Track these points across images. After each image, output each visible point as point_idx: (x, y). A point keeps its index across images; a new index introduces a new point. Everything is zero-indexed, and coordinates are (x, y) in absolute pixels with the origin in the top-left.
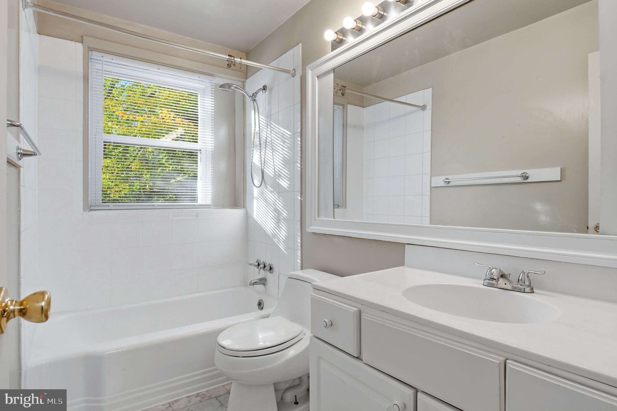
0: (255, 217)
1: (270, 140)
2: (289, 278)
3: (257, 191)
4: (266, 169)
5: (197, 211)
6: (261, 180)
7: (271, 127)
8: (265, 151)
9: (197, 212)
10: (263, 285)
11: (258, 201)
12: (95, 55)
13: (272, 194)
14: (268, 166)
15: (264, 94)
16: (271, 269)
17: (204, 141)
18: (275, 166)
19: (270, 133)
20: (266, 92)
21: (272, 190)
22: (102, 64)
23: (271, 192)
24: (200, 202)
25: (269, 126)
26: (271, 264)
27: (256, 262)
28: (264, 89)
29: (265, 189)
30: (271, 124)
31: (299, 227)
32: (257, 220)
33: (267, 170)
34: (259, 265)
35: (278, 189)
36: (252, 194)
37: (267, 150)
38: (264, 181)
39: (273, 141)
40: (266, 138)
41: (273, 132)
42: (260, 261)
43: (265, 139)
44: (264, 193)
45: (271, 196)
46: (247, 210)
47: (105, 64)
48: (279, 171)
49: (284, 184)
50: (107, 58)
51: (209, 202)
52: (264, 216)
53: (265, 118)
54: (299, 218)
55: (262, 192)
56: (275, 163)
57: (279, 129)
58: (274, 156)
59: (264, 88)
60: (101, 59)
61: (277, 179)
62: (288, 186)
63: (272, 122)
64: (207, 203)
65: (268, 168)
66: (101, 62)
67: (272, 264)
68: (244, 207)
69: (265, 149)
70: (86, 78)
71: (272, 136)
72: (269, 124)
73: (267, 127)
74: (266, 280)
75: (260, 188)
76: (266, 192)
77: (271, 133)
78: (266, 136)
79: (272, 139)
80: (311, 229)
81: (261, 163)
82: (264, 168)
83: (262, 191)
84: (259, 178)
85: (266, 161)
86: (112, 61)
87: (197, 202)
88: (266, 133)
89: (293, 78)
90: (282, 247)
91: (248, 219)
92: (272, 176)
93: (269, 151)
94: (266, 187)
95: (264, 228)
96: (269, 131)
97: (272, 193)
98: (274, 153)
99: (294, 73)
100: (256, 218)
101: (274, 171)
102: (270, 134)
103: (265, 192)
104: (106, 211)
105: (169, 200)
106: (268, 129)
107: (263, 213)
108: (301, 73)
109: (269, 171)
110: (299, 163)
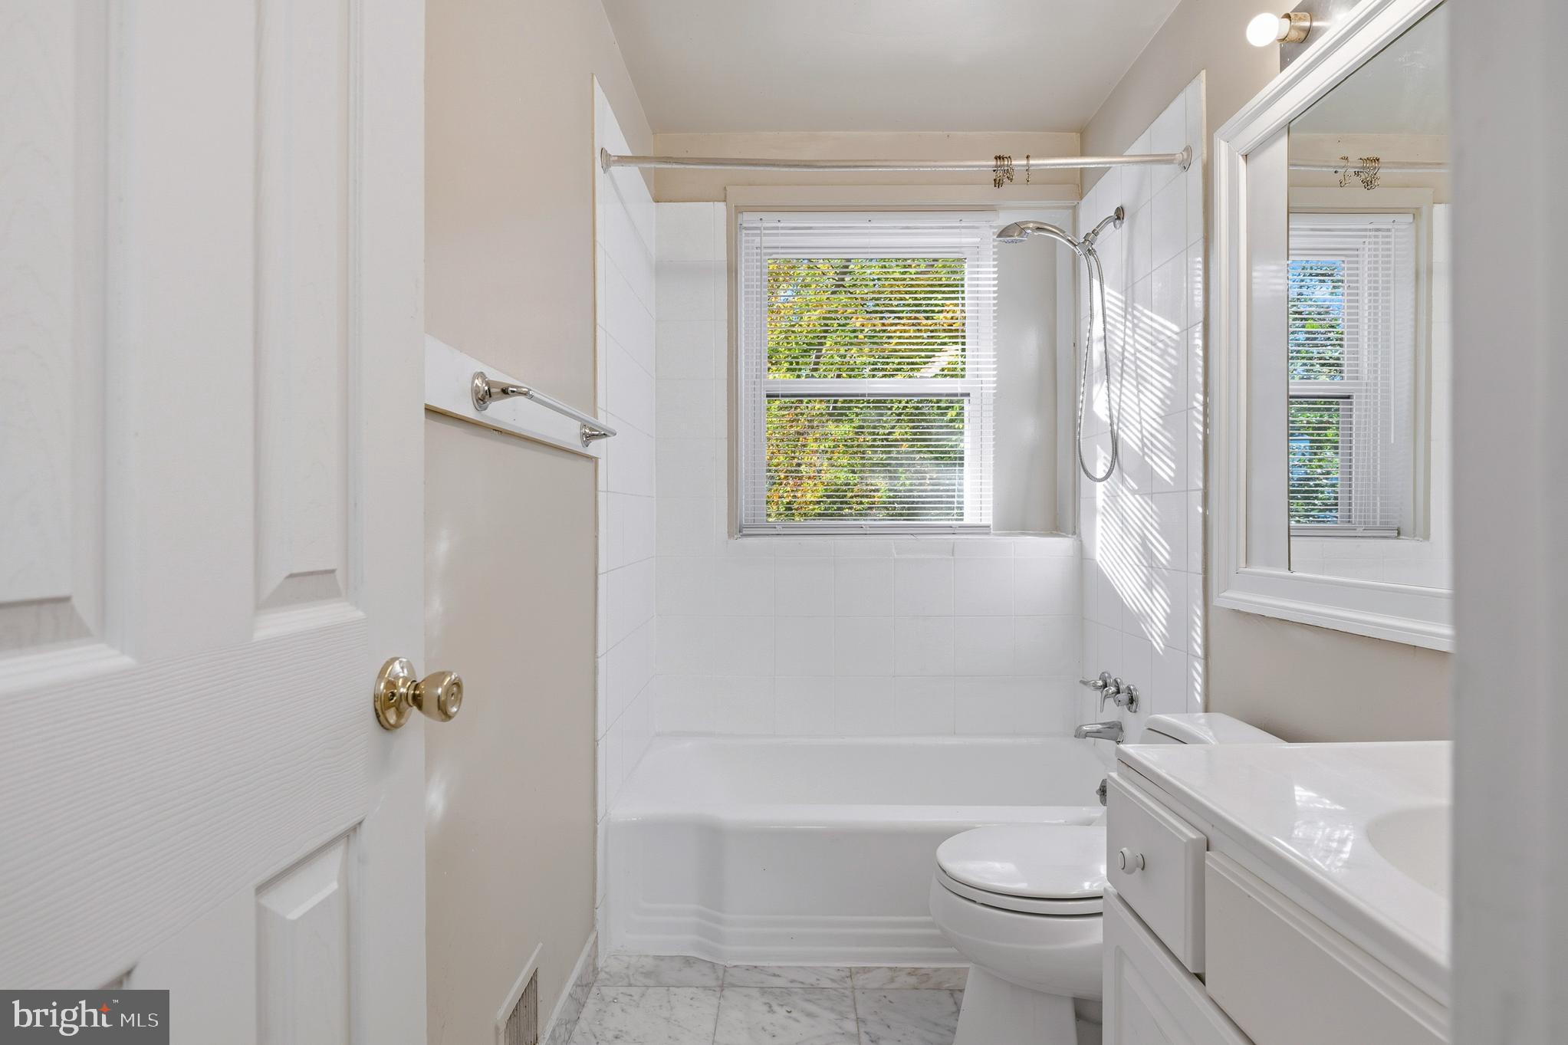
0: (1098, 558)
1: (1132, 351)
2: (1149, 729)
3: (1104, 489)
4: (1123, 431)
5: (952, 541)
6: (1110, 459)
7: (1134, 316)
8: (1121, 383)
9: (954, 543)
10: (1114, 742)
11: (1106, 517)
12: (748, 219)
13: (1135, 498)
14: (1128, 424)
15: (1118, 231)
16: (1132, 701)
17: (977, 373)
18: (1142, 421)
19: (1131, 334)
20: (1123, 225)
21: (1137, 488)
22: (760, 235)
23: (1133, 492)
24: (968, 520)
25: (1130, 315)
26: (1132, 687)
27: (1100, 679)
28: (1119, 218)
29: (1121, 486)
30: (1134, 308)
31: (1198, 591)
32: (1103, 568)
33: (1125, 433)
34: (1105, 686)
35: (1149, 485)
36: (1093, 498)
37: (1126, 380)
38: (1118, 462)
39: (1138, 355)
40: (1123, 348)
41: (1138, 331)
42: (1110, 677)
43: (1120, 350)
44: (1119, 496)
45: (1132, 504)
46: (1081, 541)
47: (765, 235)
48: (1152, 435)
49: (1164, 469)
50: (770, 220)
51: (988, 520)
52: (1118, 556)
53: (1121, 293)
54: (1199, 568)
55: (1115, 494)
56: (1143, 415)
57: (1152, 319)
58: (1141, 396)
59: (1120, 214)
60: (759, 225)
61: (1147, 458)
62: (1172, 474)
63: (1136, 305)
64: (984, 523)
65: (1127, 427)
66: (759, 232)
67: (1135, 690)
68: (1074, 533)
69: (1119, 379)
70: (732, 271)
71: (1136, 341)
72: (1130, 310)
73: (1125, 318)
74: (1121, 729)
75: (1108, 480)
76: (1122, 492)
77: (1134, 332)
78: (1122, 343)
79: (1137, 350)
80: (1227, 598)
81: (1111, 417)
82: (1118, 428)
83: (1114, 490)
84: (1106, 456)
85: (1123, 409)
86: (780, 225)
87: (962, 520)
88: (1122, 336)
89: (1184, 174)
90: (1158, 644)
91: (1082, 563)
92: (1137, 449)
93: (1129, 384)
94: (1123, 481)
95: (1118, 590)
96: (1129, 328)
97: (1137, 496)
98: (1140, 387)
99: (1187, 160)
100: (1100, 561)
101: (1140, 436)
102: (1133, 337)
103: (1120, 493)
104: (767, 539)
105: (901, 515)
106: (1128, 324)
107: (1116, 549)
108: (1205, 155)
109: (1130, 438)
110: (1198, 411)
